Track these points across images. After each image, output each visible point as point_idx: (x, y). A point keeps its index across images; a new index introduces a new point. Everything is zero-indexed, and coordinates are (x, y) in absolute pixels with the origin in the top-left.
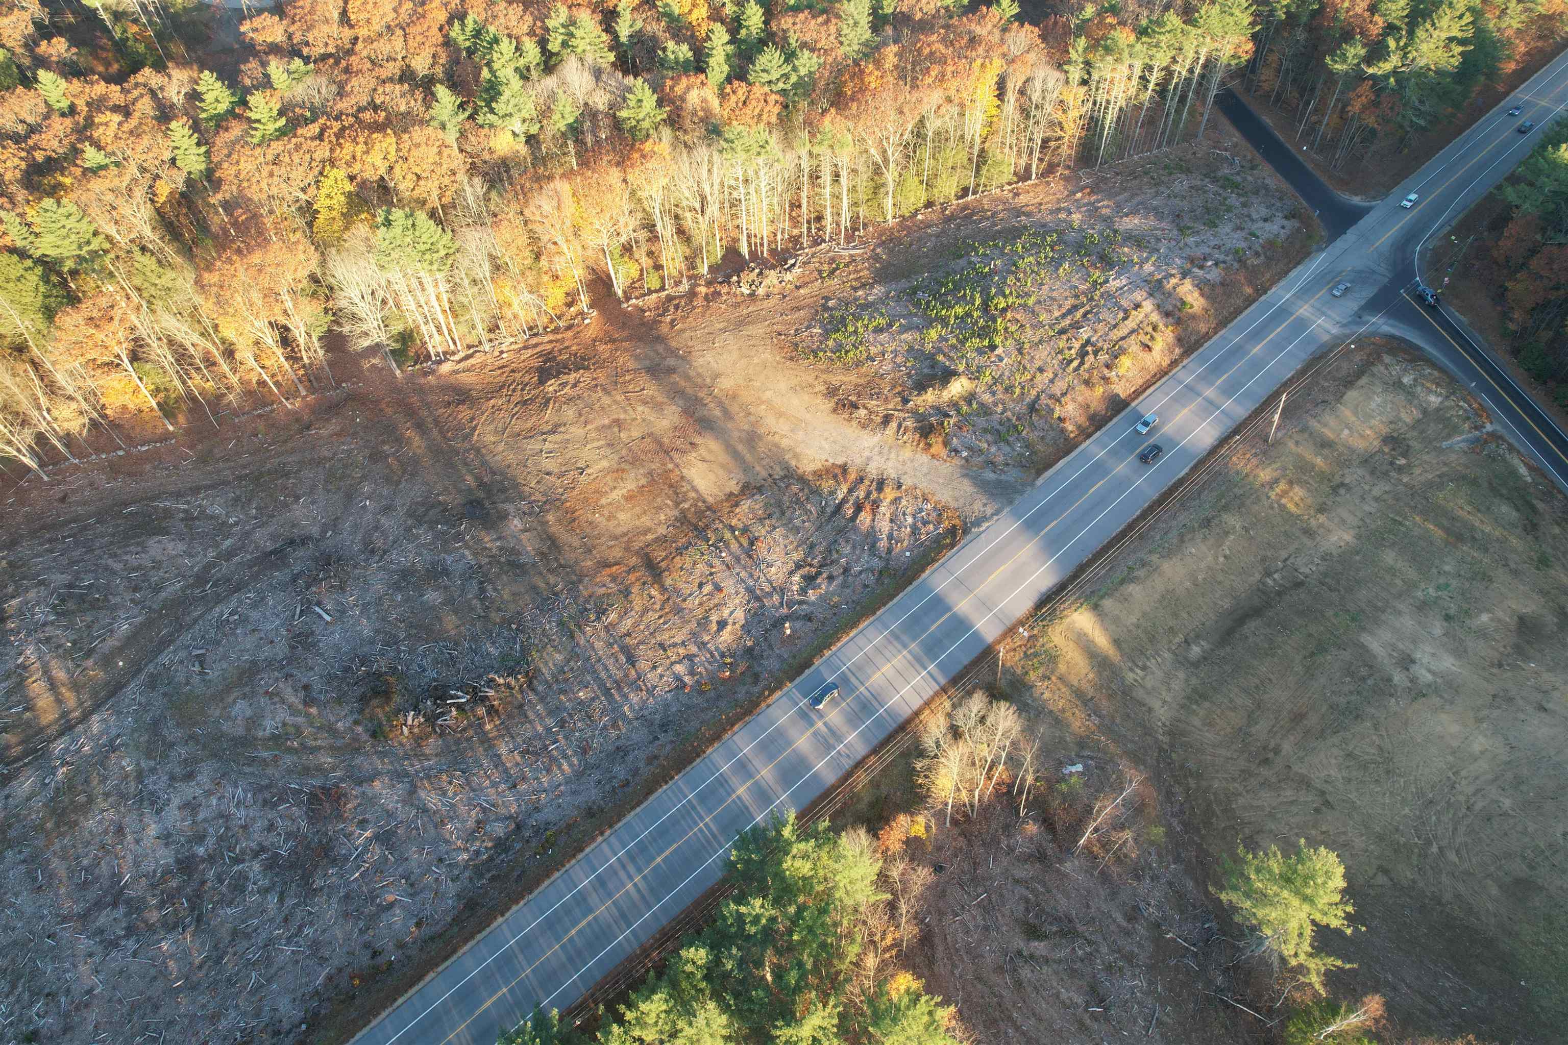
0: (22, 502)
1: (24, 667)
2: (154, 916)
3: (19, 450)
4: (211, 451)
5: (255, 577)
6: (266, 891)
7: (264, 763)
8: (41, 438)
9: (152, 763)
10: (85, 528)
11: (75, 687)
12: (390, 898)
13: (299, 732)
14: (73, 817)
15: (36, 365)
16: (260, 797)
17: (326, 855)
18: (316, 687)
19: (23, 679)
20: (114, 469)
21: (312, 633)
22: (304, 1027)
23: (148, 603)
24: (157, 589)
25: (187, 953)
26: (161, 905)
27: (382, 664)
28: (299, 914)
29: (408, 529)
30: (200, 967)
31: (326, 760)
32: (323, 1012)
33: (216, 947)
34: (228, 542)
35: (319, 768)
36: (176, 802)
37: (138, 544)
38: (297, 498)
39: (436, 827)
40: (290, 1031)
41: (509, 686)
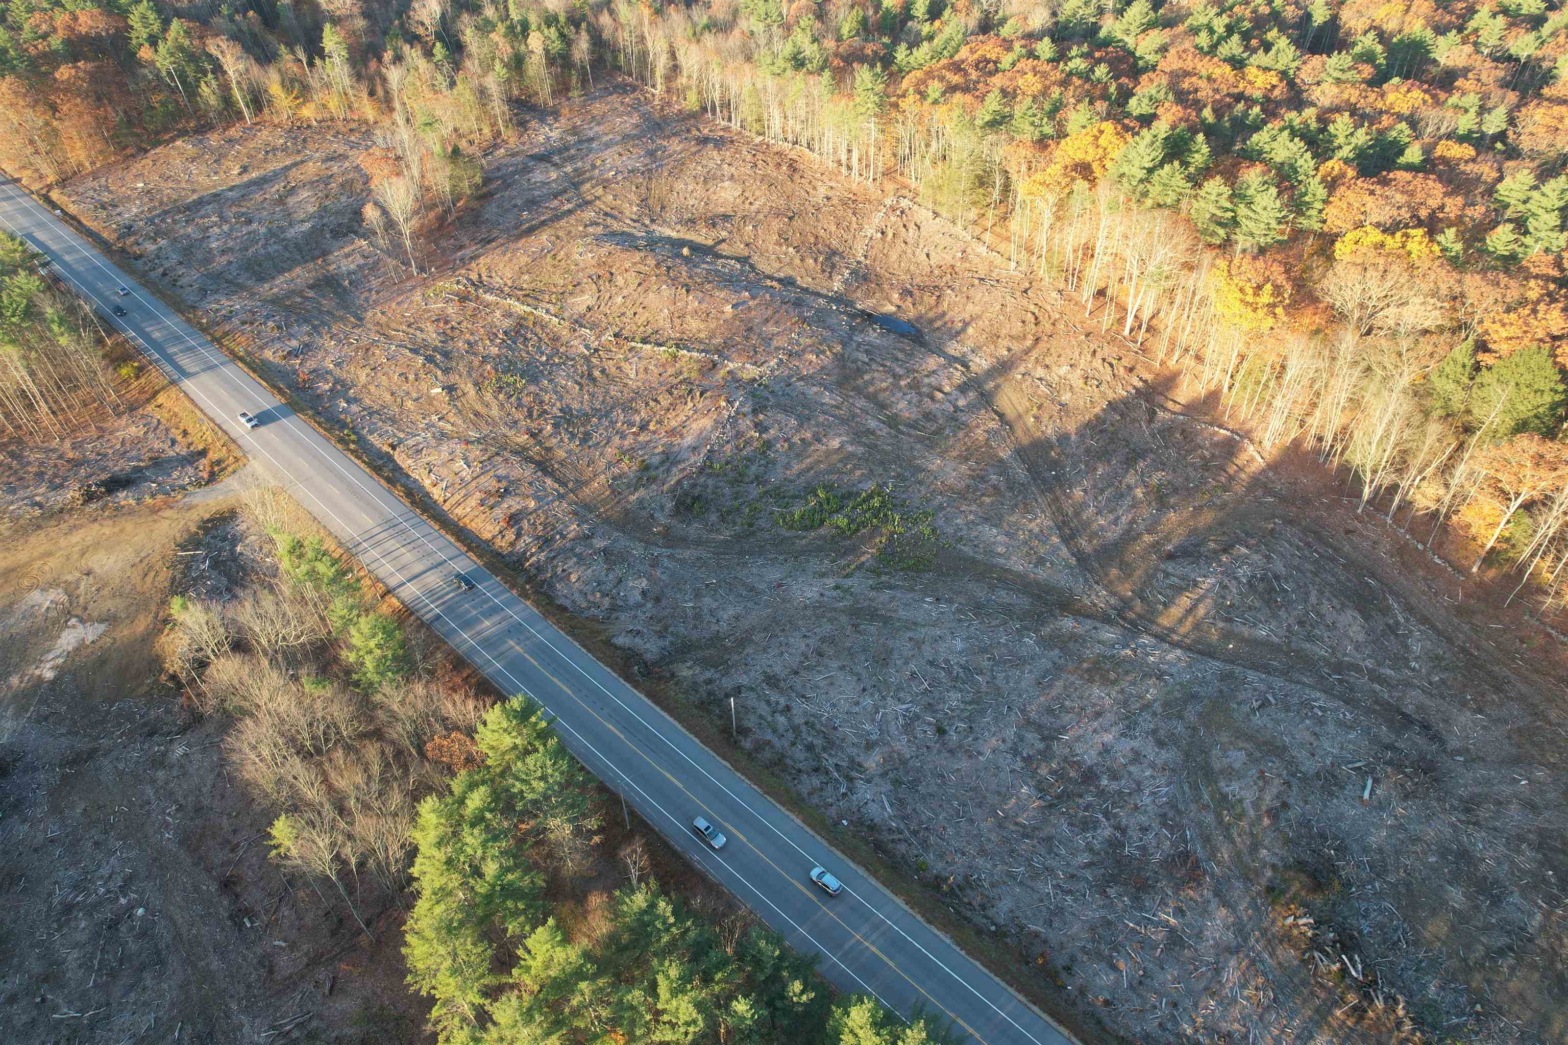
0: (1328, 508)
1: (1196, 584)
2: (1043, 771)
3: (1372, 481)
4: (1474, 612)
5: (1368, 711)
6: (1090, 849)
7: (1198, 799)
8: (1393, 489)
9: (1160, 710)
10: (1332, 559)
11: (1197, 626)
12: (1122, 965)
13: (1240, 817)
14: (1097, 678)
15: (1461, 447)
16: (1166, 809)
17: (1138, 889)
18: (1291, 814)
19: (1186, 590)
20: (1401, 550)
21: (1342, 788)
22: (993, 928)
23: (1294, 639)
24: (1310, 638)
25: (1024, 809)
26: (1053, 772)
27: (1347, 870)
28: (1082, 885)
29: (1521, 838)
30: (1016, 824)
31: (1225, 854)
32: (1008, 940)
33: (1035, 829)
34: (1389, 672)
35: (1214, 851)
36: (1135, 744)
37: (1343, 604)
38: (1480, 711)
39: (1206, 989)
40: (987, 918)
41: (1399, 1024)
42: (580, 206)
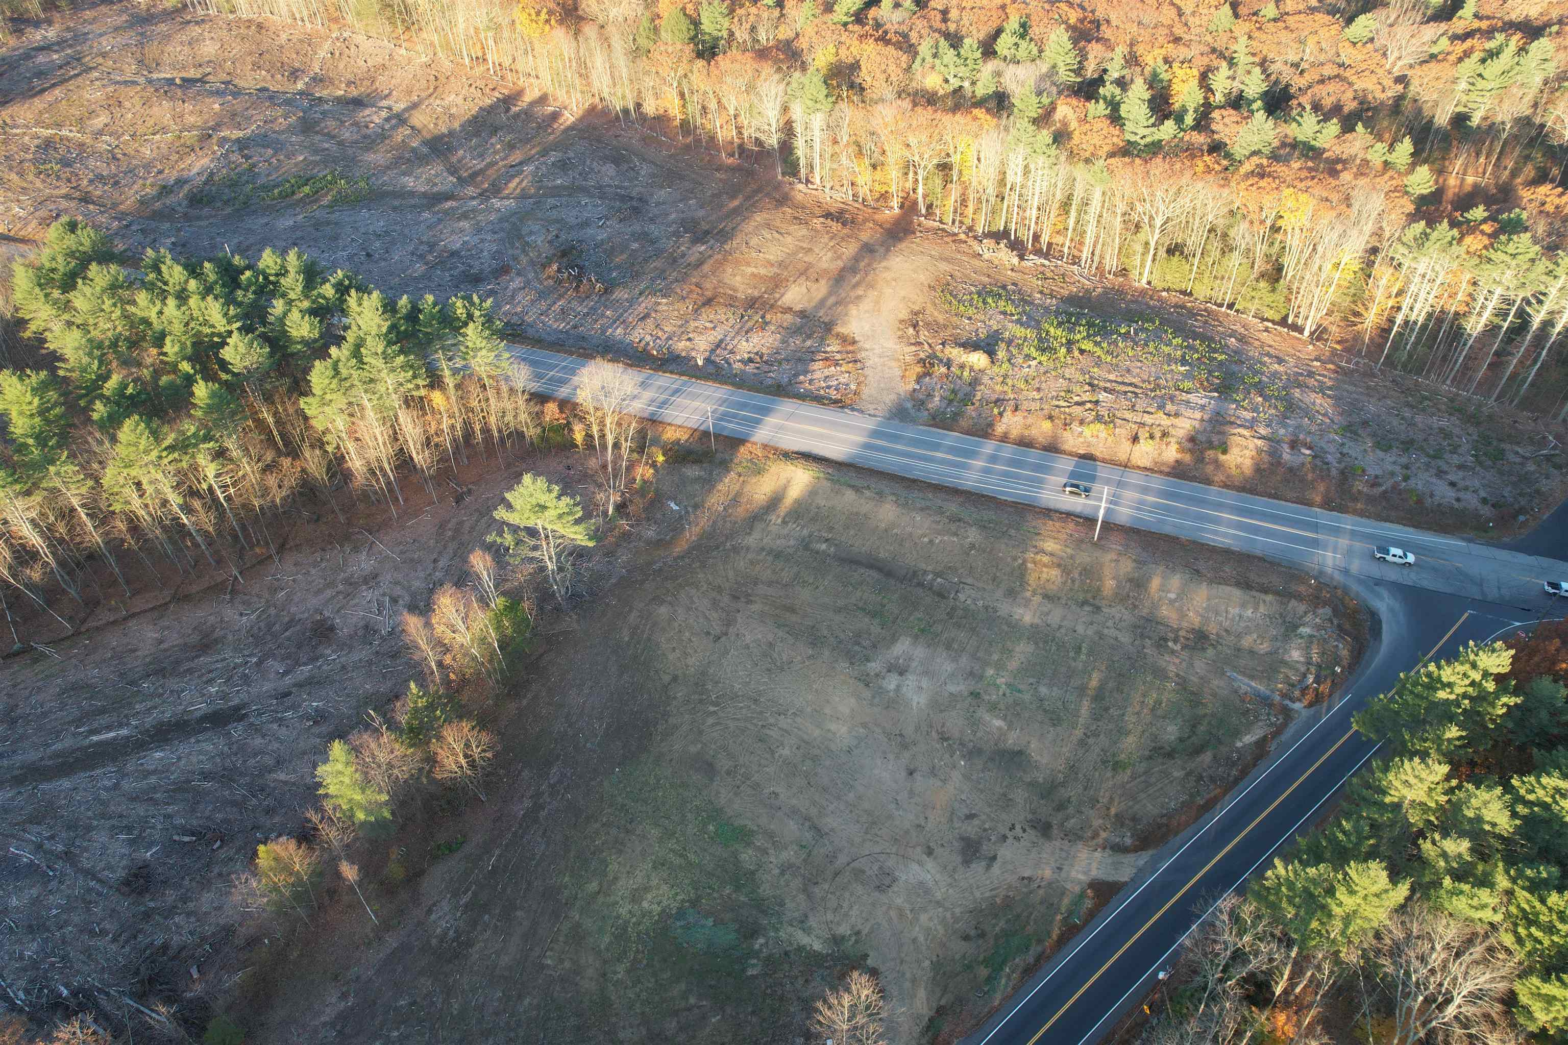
1: (523, 171)
2: (429, 257)
5: (611, 199)
7: (512, 247)
9: (496, 222)
10: (603, 148)
11: (523, 188)
13: (534, 247)
14: (463, 219)
16: (495, 254)
18: (560, 240)
19: (519, 176)
21: (589, 225)
23: (575, 181)
24: (585, 179)
27: (582, 248)
31: (524, 261)
35: (518, 261)
36: (482, 237)
37: (605, 163)
42: (84, 71)
